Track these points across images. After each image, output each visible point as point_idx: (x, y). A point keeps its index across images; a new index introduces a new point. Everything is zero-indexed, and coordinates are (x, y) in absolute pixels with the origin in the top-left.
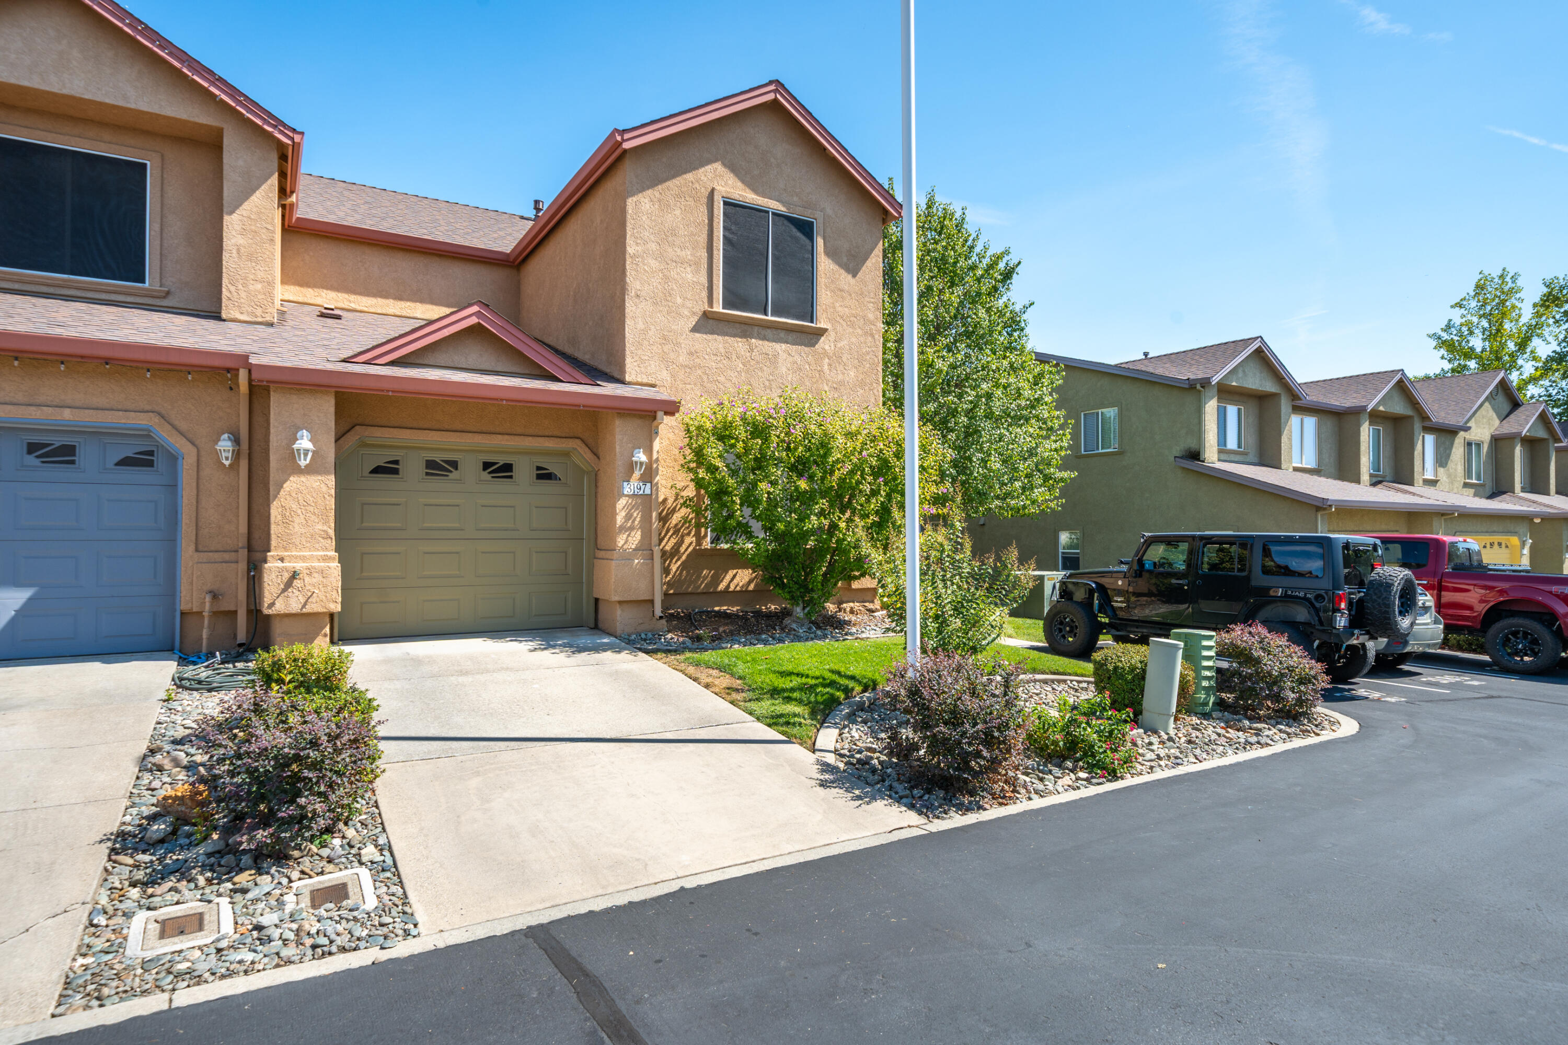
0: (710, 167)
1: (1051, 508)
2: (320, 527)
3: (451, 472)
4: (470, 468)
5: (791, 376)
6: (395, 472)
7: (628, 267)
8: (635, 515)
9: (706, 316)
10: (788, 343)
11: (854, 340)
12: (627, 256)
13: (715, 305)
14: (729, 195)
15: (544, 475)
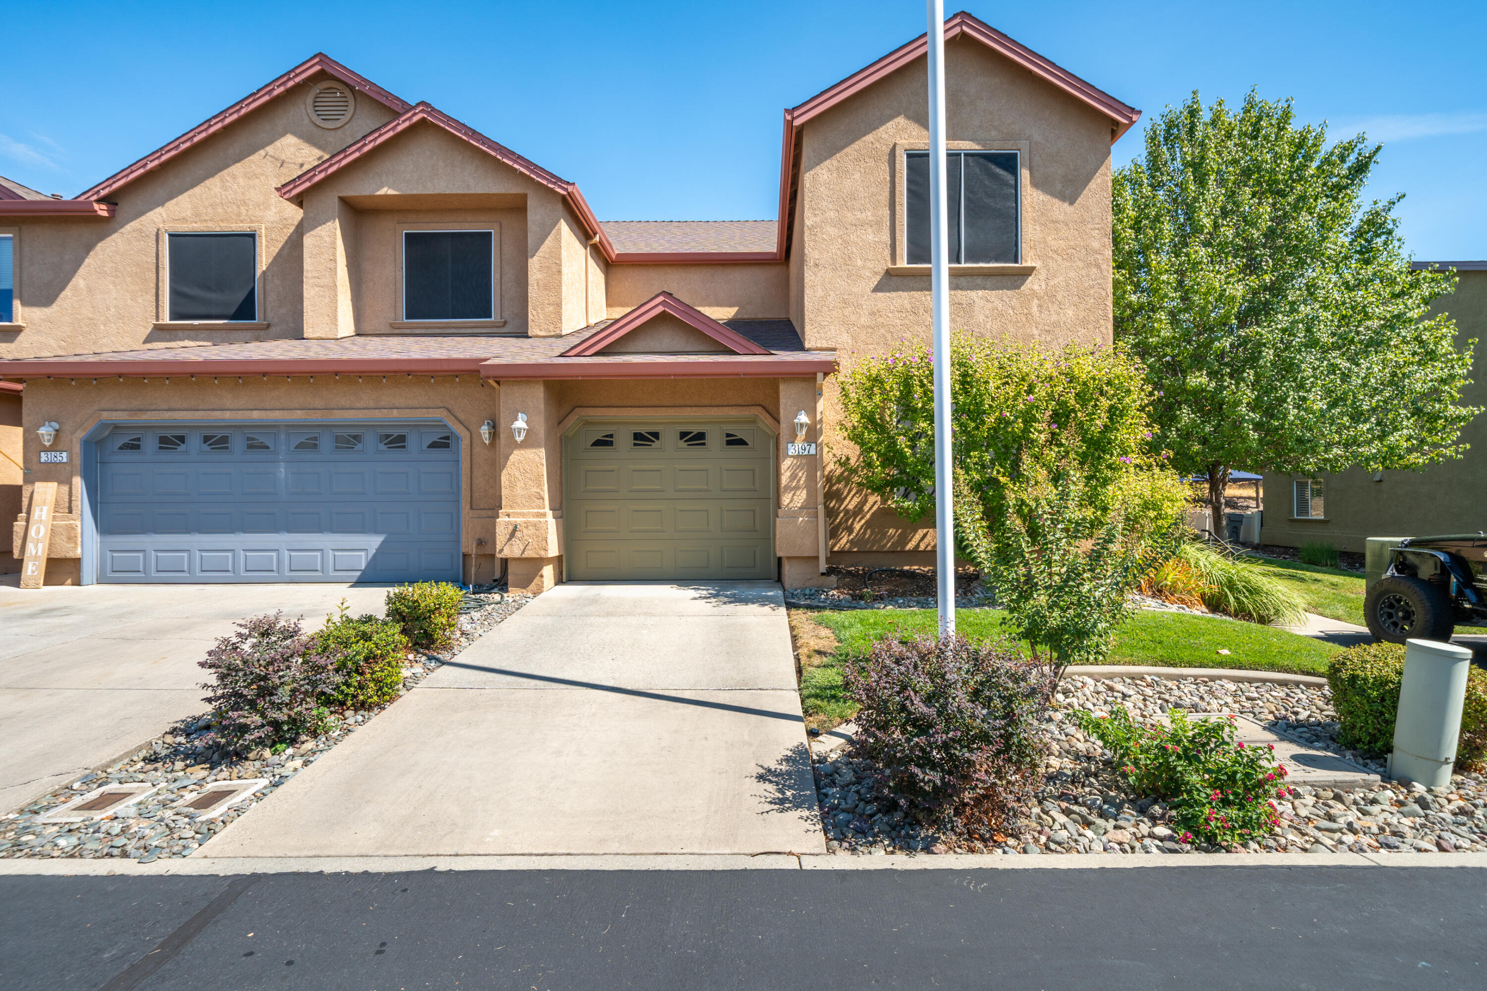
0: (891, 123)
1: (1444, 456)
2: (534, 490)
3: (653, 441)
4: (669, 438)
5: (990, 323)
6: (611, 444)
7: (806, 239)
8: (800, 474)
9: (889, 273)
10: (985, 289)
11: (1072, 274)
12: (806, 228)
13: (898, 261)
14: (913, 147)
15: (734, 441)
